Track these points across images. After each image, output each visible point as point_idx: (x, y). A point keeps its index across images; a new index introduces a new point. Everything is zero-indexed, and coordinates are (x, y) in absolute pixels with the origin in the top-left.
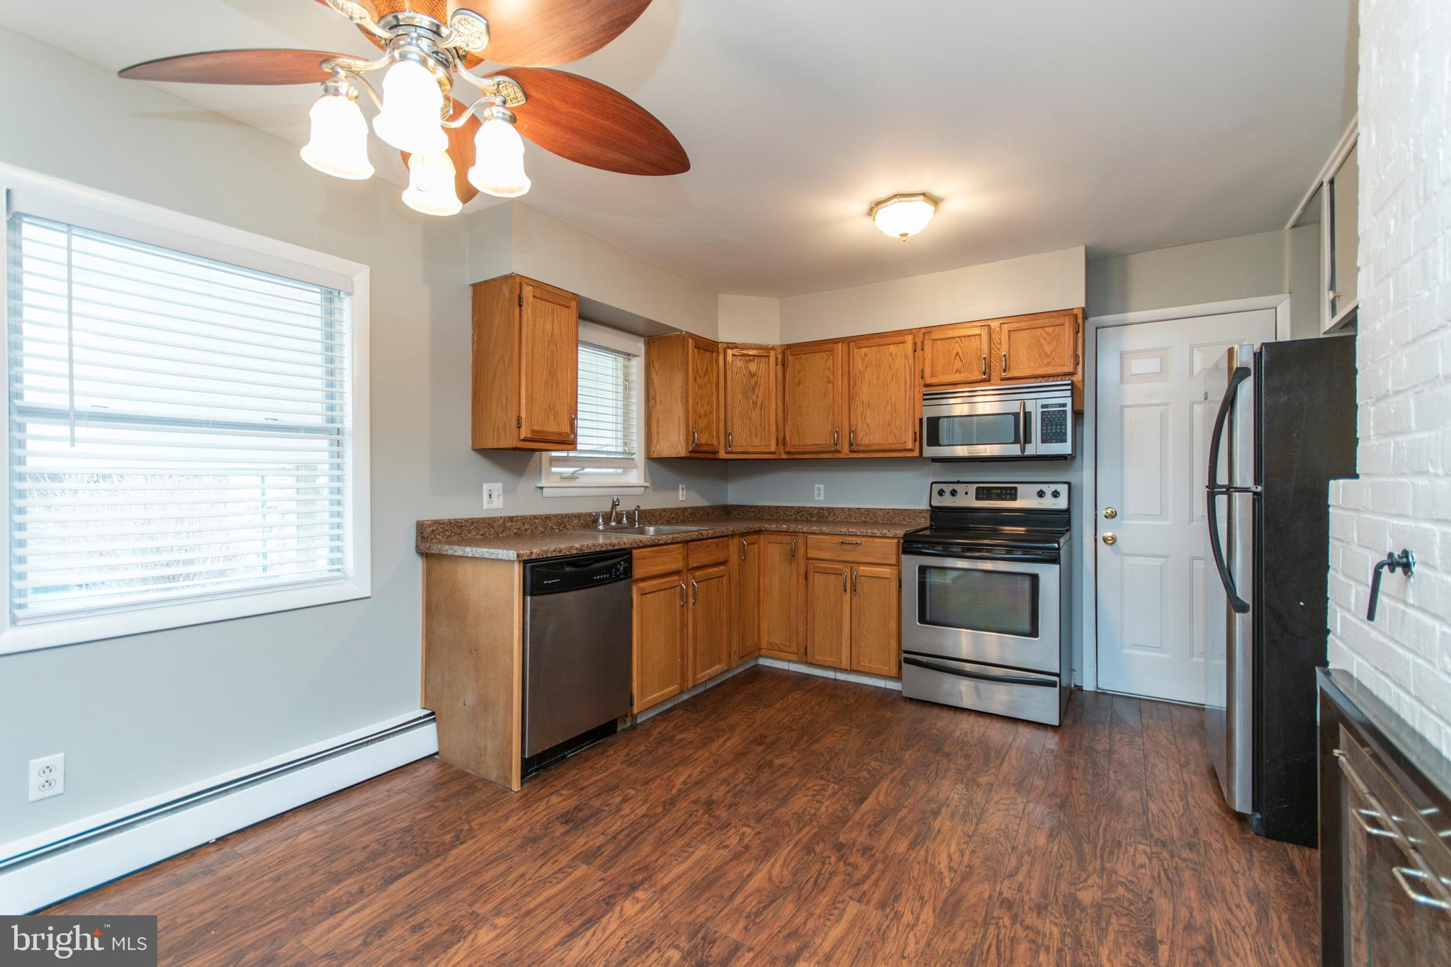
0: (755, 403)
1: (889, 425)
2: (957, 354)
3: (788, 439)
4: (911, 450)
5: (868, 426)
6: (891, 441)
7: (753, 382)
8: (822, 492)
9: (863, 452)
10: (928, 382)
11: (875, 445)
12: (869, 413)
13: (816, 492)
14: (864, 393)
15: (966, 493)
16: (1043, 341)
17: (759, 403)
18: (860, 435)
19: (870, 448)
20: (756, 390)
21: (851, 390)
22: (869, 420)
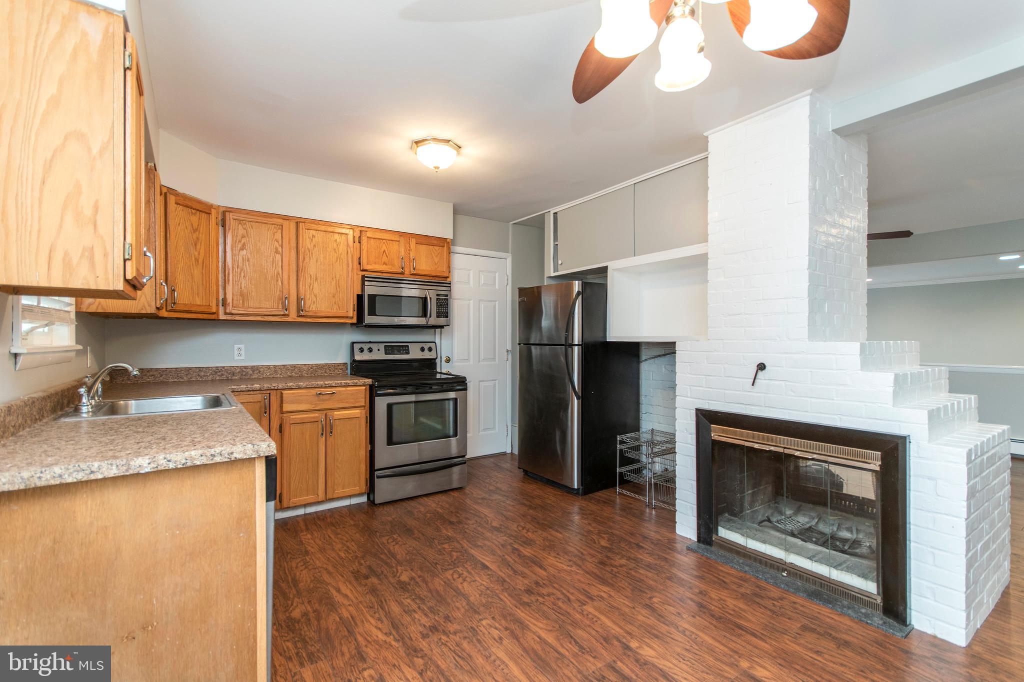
0: (197, 260)
1: (334, 297)
2: (384, 251)
3: (229, 300)
4: (351, 318)
5: (316, 296)
6: (335, 311)
7: (195, 236)
8: (243, 352)
9: (310, 317)
10: (365, 268)
11: (322, 312)
12: (316, 285)
13: (236, 352)
14: (312, 268)
15: (379, 350)
16: (433, 255)
17: (200, 261)
18: (308, 303)
19: (318, 315)
20: (198, 246)
21: (301, 264)
22: (316, 291)
